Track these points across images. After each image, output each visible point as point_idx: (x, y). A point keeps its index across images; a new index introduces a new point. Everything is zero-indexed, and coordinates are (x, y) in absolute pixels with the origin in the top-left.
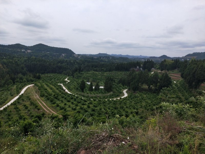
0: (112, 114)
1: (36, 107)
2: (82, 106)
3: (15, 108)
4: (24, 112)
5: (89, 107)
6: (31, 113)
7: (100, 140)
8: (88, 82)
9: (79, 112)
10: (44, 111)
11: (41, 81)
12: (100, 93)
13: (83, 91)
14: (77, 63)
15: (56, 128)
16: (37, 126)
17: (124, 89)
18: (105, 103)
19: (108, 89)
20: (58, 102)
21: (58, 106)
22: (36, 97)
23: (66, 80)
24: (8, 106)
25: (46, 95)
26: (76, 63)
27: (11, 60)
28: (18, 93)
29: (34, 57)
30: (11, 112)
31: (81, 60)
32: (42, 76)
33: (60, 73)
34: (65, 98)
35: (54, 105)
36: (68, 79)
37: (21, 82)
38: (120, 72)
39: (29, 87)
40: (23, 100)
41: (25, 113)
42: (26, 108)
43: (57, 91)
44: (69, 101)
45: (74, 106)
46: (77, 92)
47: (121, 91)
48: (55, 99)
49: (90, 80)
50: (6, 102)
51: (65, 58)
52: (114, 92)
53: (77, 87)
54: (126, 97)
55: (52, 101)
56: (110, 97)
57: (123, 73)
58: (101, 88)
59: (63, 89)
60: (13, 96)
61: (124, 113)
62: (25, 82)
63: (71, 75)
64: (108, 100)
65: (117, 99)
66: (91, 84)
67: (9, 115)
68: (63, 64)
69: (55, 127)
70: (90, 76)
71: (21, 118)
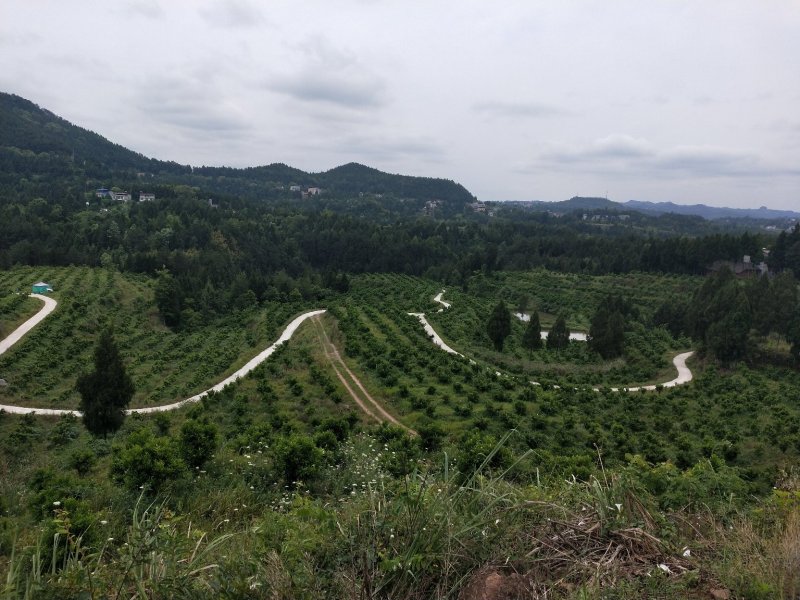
0: (616, 448)
1: (330, 390)
2: (496, 405)
3: (260, 390)
4: (290, 404)
5: (521, 411)
6: (310, 413)
7: (566, 546)
8: (522, 311)
9: (482, 426)
10: (357, 407)
11: (349, 300)
12: (568, 359)
13: (499, 347)
14: (482, 234)
15: (396, 476)
16: (330, 461)
17: (678, 349)
18: (588, 400)
19: (606, 344)
20: (405, 380)
21: (404, 393)
22: (331, 354)
23: (438, 299)
24: (239, 381)
25: (366, 349)
26: (477, 237)
27: (254, 223)
28: (273, 336)
29: (329, 213)
30: (246, 400)
31: (497, 226)
32: (355, 280)
33: (418, 273)
34: (432, 369)
35: (389, 391)
36: (445, 298)
37: (283, 301)
38: (663, 279)
39: (308, 319)
40: (287, 363)
41: (292, 410)
42: (298, 392)
43: (405, 340)
44: (444, 381)
45: (461, 399)
46: (476, 349)
47: (664, 358)
48: (395, 368)
49: (532, 305)
50: (234, 365)
51: (438, 216)
52: (631, 360)
53: (477, 327)
54: (686, 386)
55: (383, 375)
56: (614, 380)
57: (677, 281)
58: (574, 341)
59: (424, 333)
60: (255, 346)
61: (671, 451)
62: (296, 298)
63: (458, 281)
64: (605, 392)
65: (644, 391)
66: (535, 319)
67: (241, 412)
68: (431, 240)
69: (391, 470)
70: (533, 291)
71: (277, 426)
